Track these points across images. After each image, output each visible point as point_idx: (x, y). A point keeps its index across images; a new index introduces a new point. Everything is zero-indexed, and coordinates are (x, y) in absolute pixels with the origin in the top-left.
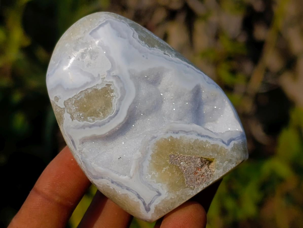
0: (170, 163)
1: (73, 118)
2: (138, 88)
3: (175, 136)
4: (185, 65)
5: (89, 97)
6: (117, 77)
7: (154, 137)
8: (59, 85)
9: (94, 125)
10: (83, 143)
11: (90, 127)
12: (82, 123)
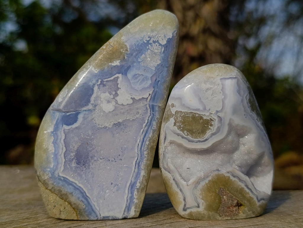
0: (217, 192)
1: (175, 124)
2: (229, 133)
3: (232, 178)
4: (264, 134)
5: (194, 118)
6: (220, 119)
7: (218, 170)
8: (180, 99)
9: (185, 138)
10: (171, 143)
11: (183, 137)
12: (179, 132)
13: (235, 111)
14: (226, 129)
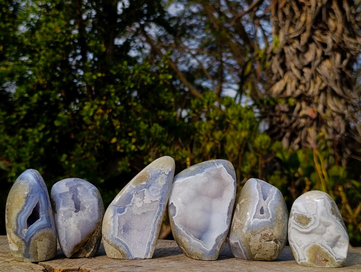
0: (314, 253)
1: (294, 219)
2: (319, 225)
3: (321, 246)
5: (303, 217)
6: (315, 218)
7: (315, 243)
8: (296, 207)
9: (299, 226)
10: (292, 228)
11: (297, 226)
12: (297, 223)
13: (322, 214)
14: (318, 223)
